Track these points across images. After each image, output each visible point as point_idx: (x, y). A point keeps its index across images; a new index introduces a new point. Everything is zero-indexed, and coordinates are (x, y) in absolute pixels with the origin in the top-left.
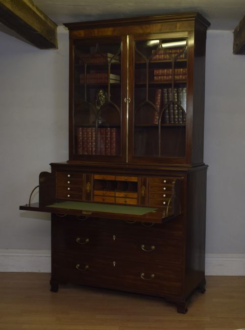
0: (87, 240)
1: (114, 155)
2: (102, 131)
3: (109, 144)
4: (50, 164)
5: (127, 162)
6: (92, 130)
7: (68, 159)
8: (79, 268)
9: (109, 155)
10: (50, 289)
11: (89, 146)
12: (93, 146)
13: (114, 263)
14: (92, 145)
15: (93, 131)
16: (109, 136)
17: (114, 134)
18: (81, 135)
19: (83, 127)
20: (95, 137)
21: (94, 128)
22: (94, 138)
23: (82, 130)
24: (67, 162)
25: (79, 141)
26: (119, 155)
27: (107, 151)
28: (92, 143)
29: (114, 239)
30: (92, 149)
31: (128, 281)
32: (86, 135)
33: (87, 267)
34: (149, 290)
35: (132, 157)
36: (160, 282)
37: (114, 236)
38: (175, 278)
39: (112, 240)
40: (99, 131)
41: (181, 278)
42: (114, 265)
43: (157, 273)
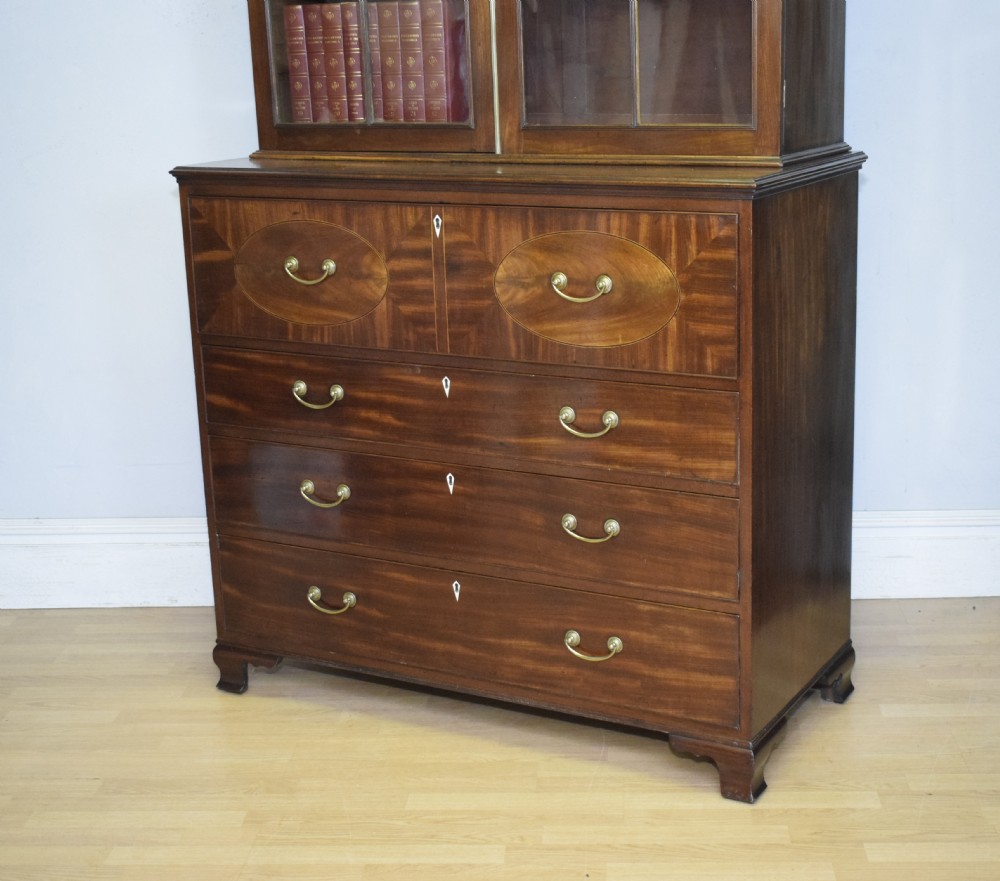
0: (344, 492)
1: (444, 121)
2: (387, 14)
3: (420, 75)
4: (173, 173)
5: (498, 151)
6: (344, 10)
7: (254, 147)
8: (320, 602)
9: (422, 120)
10: (216, 678)
11: (335, 86)
12: (354, 85)
13: (456, 587)
14: (349, 79)
15: (350, 15)
16: (416, 37)
17: (440, 25)
18: (302, 38)
20: (360, 44)
21: (354, 4)
22: (356, 50)
23: (306, 12)
24: (252, 158)
25: (297, 63)
26: (461, 123)
27: (413, 103)
28: (348, 70)
29: (451, 487)
30: (350, 100)
31: (514, 660)
32: (321, 38)
33: (350, 599)
34: (604, 700)
35: (519, 131)
36: (646, 672)
37: (450, 475)
38: (709, 657)
39: (442, 493)
40: (374, 16)
41: (736, 659)
42: (457, 595)
43: (633, 634)
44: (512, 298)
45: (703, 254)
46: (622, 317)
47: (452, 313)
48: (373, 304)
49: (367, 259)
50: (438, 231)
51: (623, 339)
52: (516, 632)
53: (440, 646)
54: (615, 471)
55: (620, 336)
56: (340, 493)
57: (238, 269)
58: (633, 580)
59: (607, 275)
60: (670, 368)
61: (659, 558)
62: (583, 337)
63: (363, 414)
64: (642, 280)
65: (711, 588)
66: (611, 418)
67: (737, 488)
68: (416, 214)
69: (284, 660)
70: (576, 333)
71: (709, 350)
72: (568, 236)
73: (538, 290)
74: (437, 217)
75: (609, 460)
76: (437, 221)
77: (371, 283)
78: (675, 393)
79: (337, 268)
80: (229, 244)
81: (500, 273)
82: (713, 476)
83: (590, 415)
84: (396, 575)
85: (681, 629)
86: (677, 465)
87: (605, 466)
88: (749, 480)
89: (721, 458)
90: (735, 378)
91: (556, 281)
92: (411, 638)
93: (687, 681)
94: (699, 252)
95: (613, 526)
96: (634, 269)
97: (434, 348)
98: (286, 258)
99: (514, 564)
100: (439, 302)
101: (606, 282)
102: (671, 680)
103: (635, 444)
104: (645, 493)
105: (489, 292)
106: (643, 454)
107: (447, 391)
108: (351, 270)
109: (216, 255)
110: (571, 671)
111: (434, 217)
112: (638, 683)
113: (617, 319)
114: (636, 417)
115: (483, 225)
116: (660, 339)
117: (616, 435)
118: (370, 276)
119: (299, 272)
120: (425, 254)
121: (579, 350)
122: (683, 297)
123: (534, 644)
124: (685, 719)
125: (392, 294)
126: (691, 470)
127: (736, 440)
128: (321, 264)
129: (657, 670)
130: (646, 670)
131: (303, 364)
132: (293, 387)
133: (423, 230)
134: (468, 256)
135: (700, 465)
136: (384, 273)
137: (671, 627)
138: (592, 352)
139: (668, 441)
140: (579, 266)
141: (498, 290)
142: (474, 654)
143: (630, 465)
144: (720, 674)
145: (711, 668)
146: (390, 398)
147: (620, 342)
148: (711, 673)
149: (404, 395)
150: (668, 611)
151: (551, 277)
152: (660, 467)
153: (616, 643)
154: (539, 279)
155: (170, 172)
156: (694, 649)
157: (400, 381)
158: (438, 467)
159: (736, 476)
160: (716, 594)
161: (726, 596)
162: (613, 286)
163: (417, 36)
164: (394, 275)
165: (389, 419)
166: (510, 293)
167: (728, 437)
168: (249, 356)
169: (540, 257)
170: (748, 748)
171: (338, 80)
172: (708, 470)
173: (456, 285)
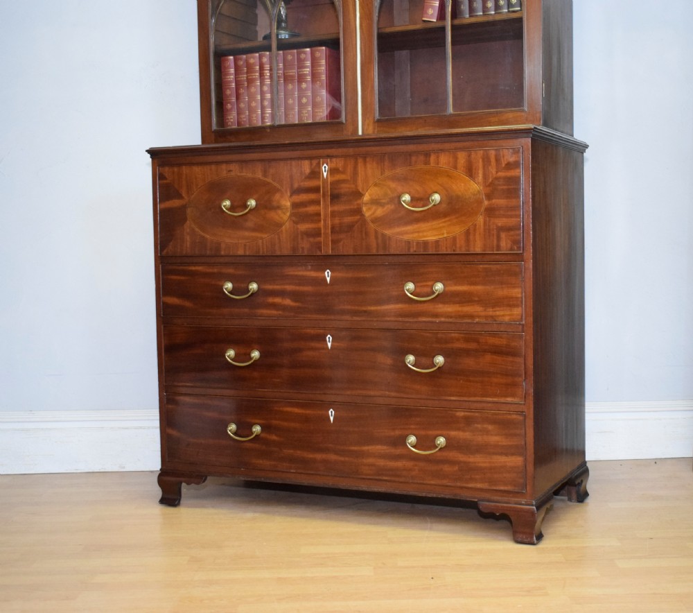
0: (256, 354)
1: (323, 120)
2: (290, 57)
3: (309, 94)
4: (148, 151)
5: (360, 133)
6: (260, 57)
8: (235, 434)
9: (310, 120)
11: (253, 104)
12: (266, 103)
13: (331, 413)
14: (262, 99)
15: (265, 60)
16: (307, 71)
17: (323, 62)
18: (232, 77)
19: (236, 53)
20: (271, 77)
21: (268, 53)
22: (268, 81)
23: (235, 60)
25: (228, 92)
26: (337, 120)
27: (304, 112)
28: (262, 93)
29: (329, 345)
30: (263, 113)
31: (370, 460)
32: (245, 76)
33: (257, 429)
34: (432, 482)
35: (374, 122)
36: (462, 459)
37: (329, 336)
38: (504, 444)
39: (323, 349)
40: (281, 58)
41: (523, 443)
42: (332, 419)
43: (453, 433)
44: (374, 213)
45: (500, 174)
46: (447, 219)
47: (333, 228)
48: (280, 225)
49: (277, 196)
50: (325, 174)
51: (448, 233)
52: (372, 440)
53: (319, 456)
54: (440, 322)
55: (445, 231)
56: (253, 355)
57: (189, 211)
58: (453, 396)
59: (436, 192)
60: (478, 250)
61: (471, 378)
62: (421, 234)
63: (271, 300)
64: (460, 194)
65: (506, 396)
66: (439, 287)
67: (523, 325)
68: (311, 164)
69: (208, 478)
70: (416, 232)
71: (503, 235)
72: (412, 170)
73: (390, 207)
74: (325, 165)
75: (436, 315)
76: (325, 169)
77: (280, 212)
78: (481, 266)
79: (256, 205)
80: (184, 195)
81: (366, 198)
82: (507, 319)
83: (424, 286)
84: (289, 409)
85: (485, 426)
86: (483, 314)
87: (434, 320)
88: (531, 319)
89: (511, 306)
90: (521, 252)
91: (404, 199)
92: (299, 453)
93: (490, 462)
94: (497, 172)
95: (440, 360)
96: (454, 187)
97: (321, 251)
98: (223, 200)
99: (372, 393)
100: (325, 221)
101: (437, 197)
102: (479, 462)
103: (455, 303)
104: (462, 335)
105: (358, 211)
106: (460, 309)
107: (328, 279)
108: (265, 205)
109: (175, 203)
110: (409, 464)
111: (323, 164)
112: (456, 468)
113: (443, 220)
114: (455, 285)
115: (355, 168)
116: (471, 231)
117: (441, 298)
118: (279, 207)
119: (232, 208)
120: (316, 190)
121: (418, 243)
122: (486, 203)
123: (385, 447)
124: (489, 490)
125: (294, 218)
126: (492, 317)
127: (522, 293)
128: (246, 201)
129: (469, 457)
130: (462, 458)
131: (231, 271)
132: (222, 286)
133: (316, 174)
134: (345, 188)
135: (498, 313)
136: (288, 204)
137: (479, 426)
138: (426, 244)
139: (476, 299)
140: (418, 188)
141: (364, 209)
142: (342, 459)
143: (451, 317)
144: (513, 454)
145: (506, 451)
146: (289, 288)
147: (445, 235)
148: (506, 455)
149: (300, 285)
150: (477, 414)
151: (399, 197)
152: (472, 317)
153: (441, 441)
154: (391, 201)
155: (147, 151)
156: (494, 439)
157: (296, 276)
158: (322, 331)
159: (522, 318)
160: (509, 399)
161: (516, 400)
162: (441, 199)
163: (308, 69)
164: (295, 205)
165: (288, 302)
166: (373, 211)
167: (517, 292)
168: (193, 268)
169: (393, 185)
170: (532, 505)
171: (256, 101)
172: (503, 315)
173: (336, 208)
